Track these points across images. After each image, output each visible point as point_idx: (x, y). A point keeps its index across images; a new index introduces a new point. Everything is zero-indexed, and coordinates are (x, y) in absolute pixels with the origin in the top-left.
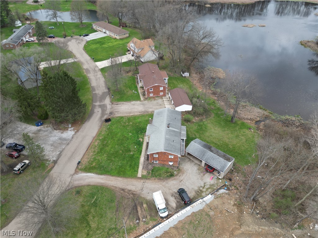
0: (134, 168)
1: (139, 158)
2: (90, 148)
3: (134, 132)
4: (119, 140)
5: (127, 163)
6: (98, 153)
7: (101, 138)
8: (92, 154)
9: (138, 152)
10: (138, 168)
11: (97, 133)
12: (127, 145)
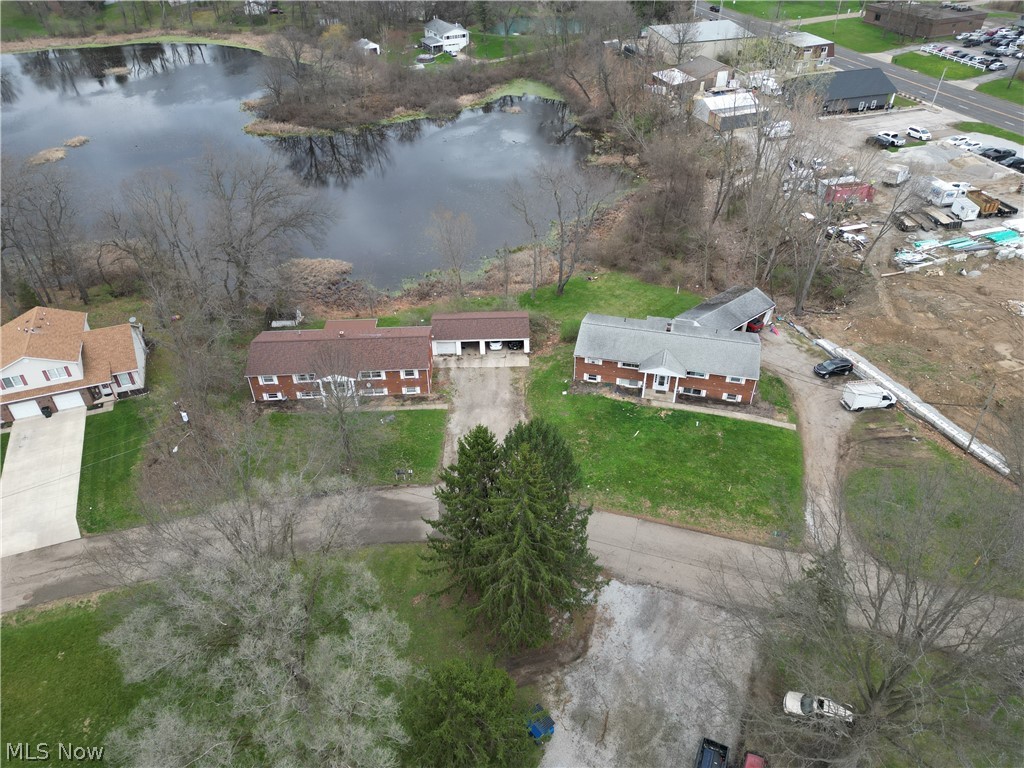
0: (773, 433)
1: (736, 422)
2: (695, 527)
3: (626, 425)
4: (661, 459)
5: (757, 443)
6: (721, 506)
7: (649, 504)
8: (723, 521)
9: (714, 421)
10: (769, 425)
11: (621, 514)
12: (687, 442)
